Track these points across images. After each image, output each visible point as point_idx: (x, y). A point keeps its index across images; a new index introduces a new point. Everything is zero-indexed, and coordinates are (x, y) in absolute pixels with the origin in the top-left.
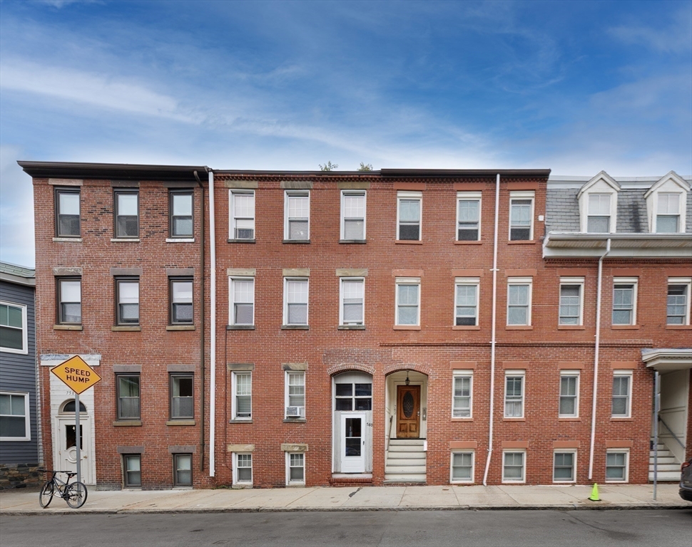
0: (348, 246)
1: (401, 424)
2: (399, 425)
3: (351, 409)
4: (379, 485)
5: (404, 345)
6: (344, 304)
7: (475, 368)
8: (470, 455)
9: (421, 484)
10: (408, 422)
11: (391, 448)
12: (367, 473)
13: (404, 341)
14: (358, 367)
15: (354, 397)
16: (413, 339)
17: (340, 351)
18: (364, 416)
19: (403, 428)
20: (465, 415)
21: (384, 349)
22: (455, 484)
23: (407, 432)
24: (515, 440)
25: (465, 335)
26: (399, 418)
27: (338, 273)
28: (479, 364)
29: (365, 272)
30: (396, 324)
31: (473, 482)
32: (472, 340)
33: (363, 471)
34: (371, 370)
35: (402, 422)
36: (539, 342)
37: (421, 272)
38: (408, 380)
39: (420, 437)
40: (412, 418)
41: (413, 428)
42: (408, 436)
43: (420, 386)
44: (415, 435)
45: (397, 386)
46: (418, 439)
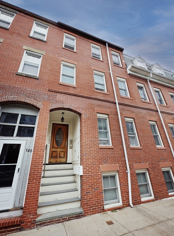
1: (53, 152)
2: (51, 152)
3: (12, 136)
4: (30, 228)
5: (66, 93)
6: (25, 64)
7: (109, 114)
9: (78, 216)
10: (59, 150)
11: (47, 174)
12: (15, 209)
14: (28, 102)
15: (17, 125)
16: (72, 91)
17: (14, 87)
18: (25, 143)
19: (54, 154)
21: (51, 93)
22: (109, 210)
23: (57, 158)
24: (140, 163)
25: (101, 95)
26: (52, 147)
27: (24, 47)
28: (111, 112)
29: (44, 53)
30: (60, 81)
31: (120, 204)
32: (106, 99)
33: (10, 207)
34: (39, 105)
35: (54, 150)
38: (63, 119)
39: (68, 162)
40: (62, 146)
41: (62, 155)
42: (58, 161)
43: (68, 125)
44: (63, 160)
45: (53, 124)
46: (66, 163)
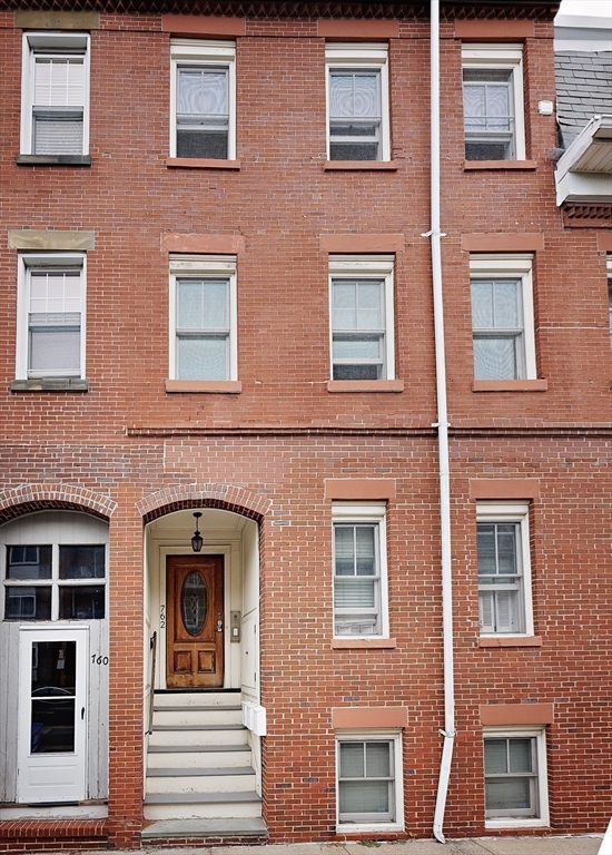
0: (42, 173)
1: (176, 653)
2: (172, 654)
3: (48, 617)
4: (129, 846)
5: (197, 433)
6: (31, 329)
7: (392, 496)
8: (385, 746)
9: (252, 840)
10: (195, 648)
11: (159, 718)
12: (93, 803)
13: (197, 424)
14: (70, 497)
15: (55, 582)
16: (220, 417)
17: (18, 449)
18: (85, 635)
19: (182, 662)
20: (360, 629)
21: (140, 444)
22: (351, 838)
23: (191, 672)
24: (517, 701)
25: (361, 404)
26: (173, 637)
27: (13, 244)
28: (403, 485)
29: (88, 239)
30: (172, 376)
31: (399, 826)
32: (383, 420)
33: (81, 797)
34: (103, 503)
35: (180, 647)
36: (567, 425)
37: (237, 243)
38: (197, 538)
39: (226, 686)
40: (204, 636)
41: (207, 662)
42: (196, 683)
43: (222, 556)
44: (213, 679)
45: (168, 557)
46: (220, 689)
